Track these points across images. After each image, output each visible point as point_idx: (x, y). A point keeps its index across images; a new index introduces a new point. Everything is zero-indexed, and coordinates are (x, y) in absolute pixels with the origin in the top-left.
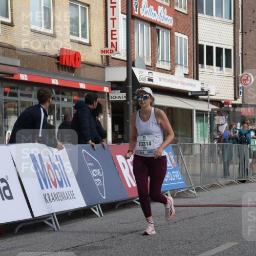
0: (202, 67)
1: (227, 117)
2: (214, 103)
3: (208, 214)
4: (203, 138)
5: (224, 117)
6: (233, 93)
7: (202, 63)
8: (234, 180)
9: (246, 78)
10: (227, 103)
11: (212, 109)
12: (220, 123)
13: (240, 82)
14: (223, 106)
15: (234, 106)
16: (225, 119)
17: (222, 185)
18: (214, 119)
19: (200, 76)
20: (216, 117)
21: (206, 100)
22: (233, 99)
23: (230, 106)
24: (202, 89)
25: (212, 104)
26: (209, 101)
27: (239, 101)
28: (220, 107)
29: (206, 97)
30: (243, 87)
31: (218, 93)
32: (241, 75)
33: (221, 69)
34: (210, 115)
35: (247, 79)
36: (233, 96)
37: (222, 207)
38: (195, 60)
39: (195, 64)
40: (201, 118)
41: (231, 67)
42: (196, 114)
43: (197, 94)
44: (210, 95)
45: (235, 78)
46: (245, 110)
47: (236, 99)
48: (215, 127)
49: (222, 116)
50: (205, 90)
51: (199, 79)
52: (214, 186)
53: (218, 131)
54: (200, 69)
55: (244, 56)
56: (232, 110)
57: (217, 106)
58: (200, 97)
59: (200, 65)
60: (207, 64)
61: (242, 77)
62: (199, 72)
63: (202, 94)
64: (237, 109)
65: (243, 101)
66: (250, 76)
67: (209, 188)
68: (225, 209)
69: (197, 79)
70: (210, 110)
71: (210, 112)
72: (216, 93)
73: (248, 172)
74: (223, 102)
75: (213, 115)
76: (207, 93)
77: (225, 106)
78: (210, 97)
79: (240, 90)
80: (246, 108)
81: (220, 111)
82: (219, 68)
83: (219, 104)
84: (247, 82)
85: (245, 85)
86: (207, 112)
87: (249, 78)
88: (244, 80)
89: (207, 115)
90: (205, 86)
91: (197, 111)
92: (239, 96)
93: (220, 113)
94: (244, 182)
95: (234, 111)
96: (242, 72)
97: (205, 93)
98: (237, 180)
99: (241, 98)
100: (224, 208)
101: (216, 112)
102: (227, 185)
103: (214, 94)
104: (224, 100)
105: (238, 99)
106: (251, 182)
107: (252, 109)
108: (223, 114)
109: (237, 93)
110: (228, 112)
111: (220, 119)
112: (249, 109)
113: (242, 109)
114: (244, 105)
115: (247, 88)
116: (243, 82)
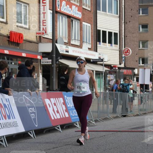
0: (100, 44)
1: (115, 75)
2: (107, 66)
3: (102, 136)
4: (100, 88)
5: (113, 75)
6: (119, 61)
7: (100, 41)
8: (119, 115)
9: (127, 51)
10: (115, 66)
11: (105, 70)
13: (123, 54)
14: (113, 69)
15: (119, 68)
17: (111, 118)
18: (107, 76)
19: (98, 50)
20: (108, 75)
21: (102, 65)
22: (119, 64)
23: (117, 68)
24: (99, 58)
25: (106, 67)
26: (104, 65)
27: (122, 66)
28: (111, 69)
29: (102, 63)
30: (125, 57)
31: (109, 60)
32: (123, 49)
33: (111, 45)
34: (104, 74)
35: (128, 52)
36: (119, 62)
37: (111, 132)
38: (95, 39)
39: (95, 42)
40: (99, 76)
41: (117, 44)
42: (96, 73)
43: (96, 60)
44: (104, 62)
45: (120, 51)
46: (126, 71)
47: (120, 64)
48: (107, 82)
49: (112, 74)
50: (101, 58)
51: (98, 51)
52: (106, 119)
53: (109, 84)
54: (98, 45)
55: (126, 37)
56: (118, 71)
57: (109, 68)
58: (98, 62)
59: (98, 43)
60: (103, 42)
61: (124, 50)
62: (98, 47)
63: (99, 60)
64: (121, 71)
65: (125, 65)
66: (129, 50)
67: (103, 120)
68: (113, 134)
69: (96, 51)
70: (104, 71)
71: (104, 72)
72: (108, 60)
73: (127, 110)
74: (112, 66)
75: (106, 74)
76: (102, 60)
77: (114, 68)
78: (105, 63)
79: (123, 59)
80: (127, 70)
81: (110, 72)
82: (110, 45)
83: (110, 67)
84: (127, 53)
85: (126, 55)
86: (102, 72)
87: (129, 51)
88: (126, 52)
89: (102, 74)
90: (101, 56)
91: (96, 71)
93: (110, 73)
94: (125, 116)
95: (119, 72)
96: (125, 47)
97: (101, 60)
98: (121, 115)
100: (112, 132)
101: (108, 72)
103: (107, 61)
104: (113, 65)
105: (122, 64)
106: (129, 116)
107: (131, 70)
108: (112, 73)
109: (121, 61)
110: (115, 72)
111: (111, 77)
112: (128, 70)
113: (124, 70)
114: (125, 68)
115: (127, 57)
116: (125, 53)
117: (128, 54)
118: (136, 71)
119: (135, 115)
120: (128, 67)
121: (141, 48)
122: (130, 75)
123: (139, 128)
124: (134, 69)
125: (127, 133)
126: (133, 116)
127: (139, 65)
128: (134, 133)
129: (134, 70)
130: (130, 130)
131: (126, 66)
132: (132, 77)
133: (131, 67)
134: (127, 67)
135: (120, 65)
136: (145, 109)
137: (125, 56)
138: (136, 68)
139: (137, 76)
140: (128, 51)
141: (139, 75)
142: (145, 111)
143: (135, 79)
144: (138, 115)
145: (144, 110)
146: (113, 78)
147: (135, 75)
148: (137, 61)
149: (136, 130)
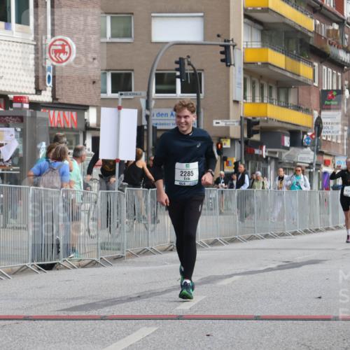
1: (19, 130)
5: (12, 130)
6: (33, 80)
8: (29, 264)
9: (60, 48)
10: (19, 99)
12: (4, 143)
13: (48, 56)
14: (12, 107)
15: (35, 106)
16: (13, 133)
22: (34, 91)
23: (26, 106)
27: (46, 97)
28: (6, 108)
30: (54, 67)
32: (49, 40)
33: (8, 28)
35: (63, 51)
36: (33, 86)
41: (28, 24)
45: (36, 47)
46: (59, 115)
47: (38, 91)
49: (8, 126)
56: (28, 114)
61: (52, 44)
64: (41, 114)
65: (54, 96)
66: (68, 45)
74: (11, 96)
77: (15, 105)
79: (48, 73)
80: (61, 112)
81: (4, 117)
84: (62, 55)
85: (58, 62)
87: (67, 48)
88: (57, 52)
92: (45, 85)
94: (49, 267)
95: (33, 117)
96: (53, 35)
98: (35, 263)
99: (49, 89)
102: (14, 273)
104: (12, 93)
105: (43, 92)
106: (66, 268)
107: (74, 114)
108: (11, 123)
109: (40, 80)
110: (21, 119)
111: (5, 134)
112: (66, 113)
113: (52, 112)
114: (56, 105)
115: (62, 68)
116: (53, 56)
117: (63, 57)
118: (91, 116)
119: (87, 262)
120: (66, 102)
121: (108, 40)
122: (72, 128)
123: (93, 306)
124: (85, 108)
125: (54, 322)
126: (79, 266)
127: (103, 96)
128: (77, 322)
129: (86, 113)
130: (62, 314)
131: (57, 97)
132: (77, 137)
133: (73, 102)
134: (60, 101)
135: (36, 94)
136: (119, 244)
137: (54, 63)
138: (93, 106)
139: (95, 133)
140: (63, 45)
141: (99, 130)
142: (119, 250)
143: (89, 142)
144: (93, 264)
145: (116, 247)
146: (14, 137)
147: (87, 128)
148: (94, 82)
149: (84, 314)
